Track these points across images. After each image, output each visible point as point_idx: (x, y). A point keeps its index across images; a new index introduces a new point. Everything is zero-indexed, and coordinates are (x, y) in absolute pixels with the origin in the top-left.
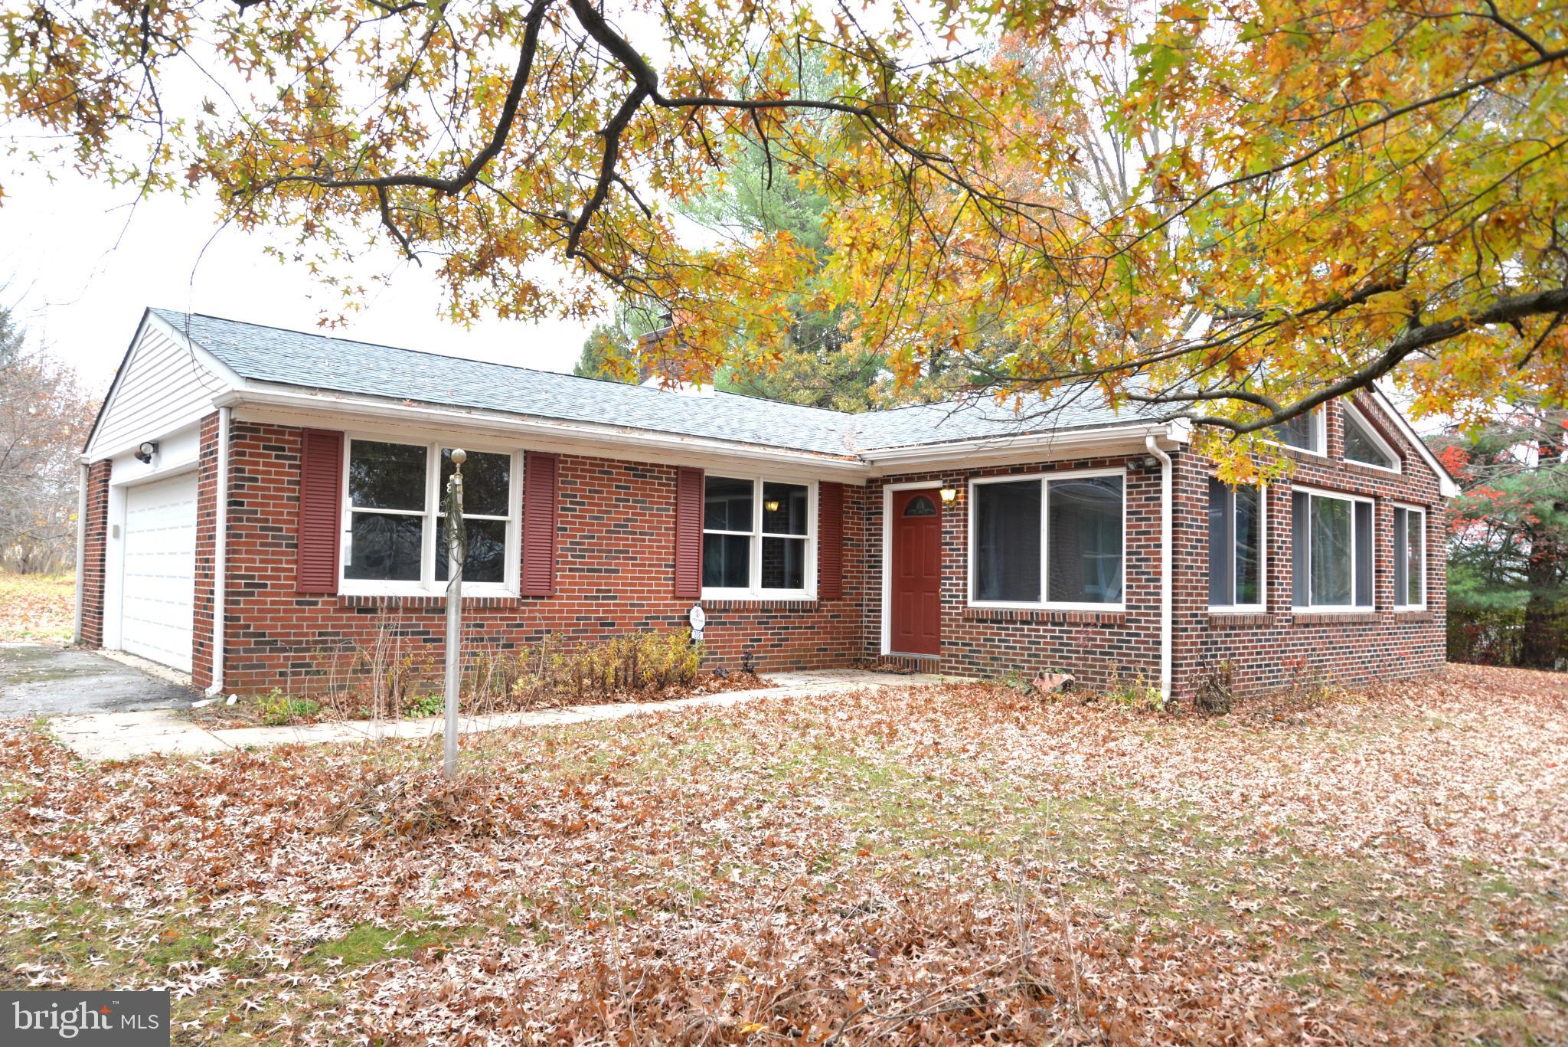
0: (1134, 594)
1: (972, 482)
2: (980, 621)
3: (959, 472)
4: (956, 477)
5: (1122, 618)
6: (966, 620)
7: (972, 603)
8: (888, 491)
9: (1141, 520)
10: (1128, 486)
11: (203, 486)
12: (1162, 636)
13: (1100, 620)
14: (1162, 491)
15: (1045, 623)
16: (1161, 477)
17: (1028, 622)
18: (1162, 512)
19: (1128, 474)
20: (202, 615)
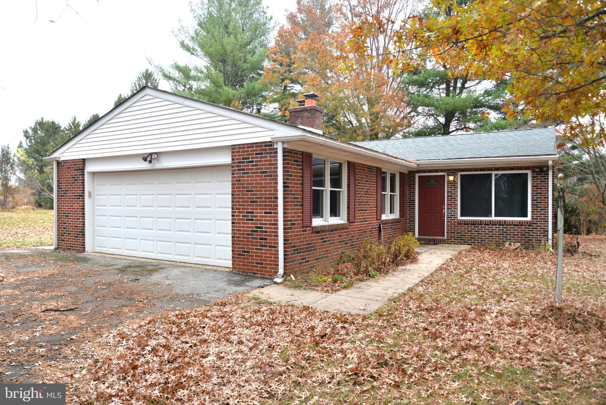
0: (535, 214)
1: (459, 174)
2: (465, 224)
3: (455, 170)
4: (453, 171)
5: (530, 222)
6: (458, 224)
7: (460, 218)
8: (417, 175)
9: (538, 189)
10: (532, 177)
11: (238, 177)
12: (548, 229)
13: (521, 224)
14: (548, 179)
15: (496, 225)
16: (548, 174)
17: (488, 225)
18: (548, 186)
19: (532, 172)
20: (245, 238)
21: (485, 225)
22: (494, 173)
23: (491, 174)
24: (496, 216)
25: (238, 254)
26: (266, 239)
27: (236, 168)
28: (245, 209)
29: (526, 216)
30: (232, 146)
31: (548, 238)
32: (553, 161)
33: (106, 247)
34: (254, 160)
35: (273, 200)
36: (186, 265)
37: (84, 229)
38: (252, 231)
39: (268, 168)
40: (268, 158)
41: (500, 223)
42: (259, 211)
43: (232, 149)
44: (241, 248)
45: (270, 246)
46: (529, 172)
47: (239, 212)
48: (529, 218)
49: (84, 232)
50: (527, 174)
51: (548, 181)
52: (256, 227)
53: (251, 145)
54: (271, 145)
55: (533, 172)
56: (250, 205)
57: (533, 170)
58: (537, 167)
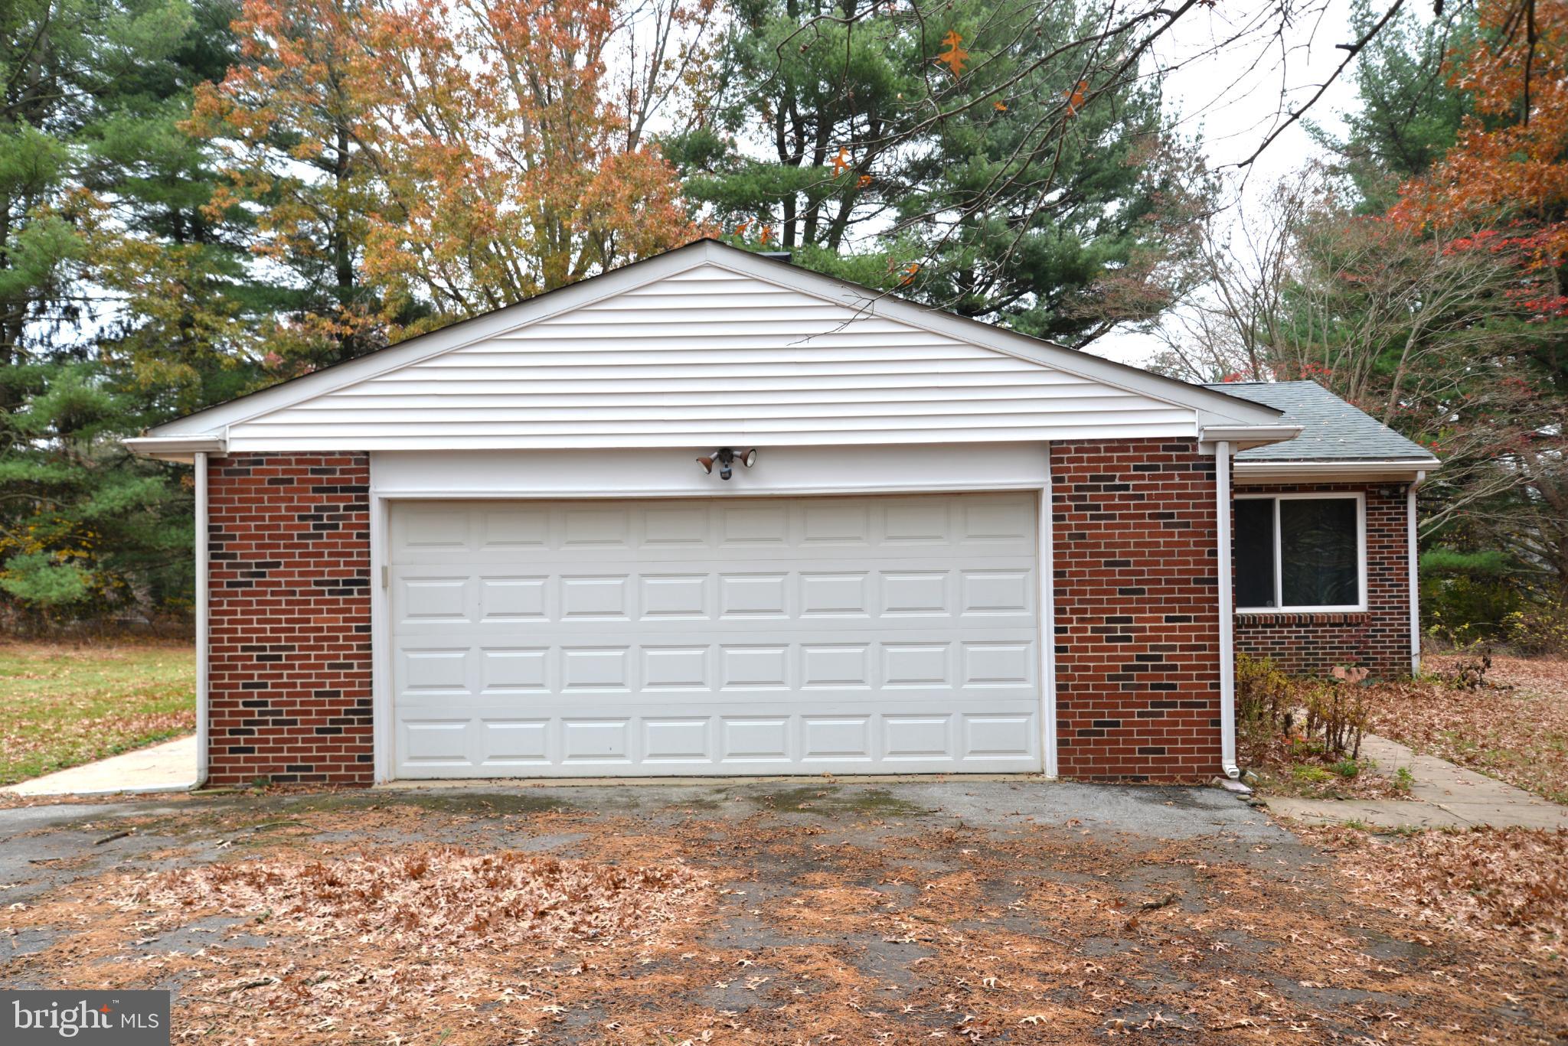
0: (1376, 597)
5: (1365, 617)
9: (1383, 536)
10: (1368, 509)
11: (1078, 527)
12: (1409, 630)
13: (1347, 620)
14: (1406, 514)
15: (1290, 626)
16: (1406, 503)
17: (1272, 626)
18: (1406, 530)
19: (1367, 498)
20: (1105, 687)
21: (1265, 626)
22: (1279, 497)
23: (1271, 502)
24: (1285, 604)
25: (1081, 733)
26: (1174, 687)
27: (1068, 503)
28: (1104, 611)
29: (1355, 602)
30: (1052, 442)
31: (1409, 653)
32: (1427, 472)
33: (461, 758)
34: (1131, 483)
35: (1192, 585)
36: (903, 779)
37: (370, 703)
38: (1125, 668)
39: (1177, 506)
40: (1177, 480)
41: (1300, 621)
42: (1148, 615)
43: (1052, 451)
44: (1091, 715)
45: (1183, 705)
46: (1360, 498)
47: (1080, 620)
48: (1362, 606)
49: (370, 712)
50: (1354, 501)
51: (1406, 519)
52: (1139, 658)
53: (1122, 444)
54: (1186, 448)
55: (1369, 496)
56: (1120, 601)
57: (1367, 493)
58: (1380, 486)
